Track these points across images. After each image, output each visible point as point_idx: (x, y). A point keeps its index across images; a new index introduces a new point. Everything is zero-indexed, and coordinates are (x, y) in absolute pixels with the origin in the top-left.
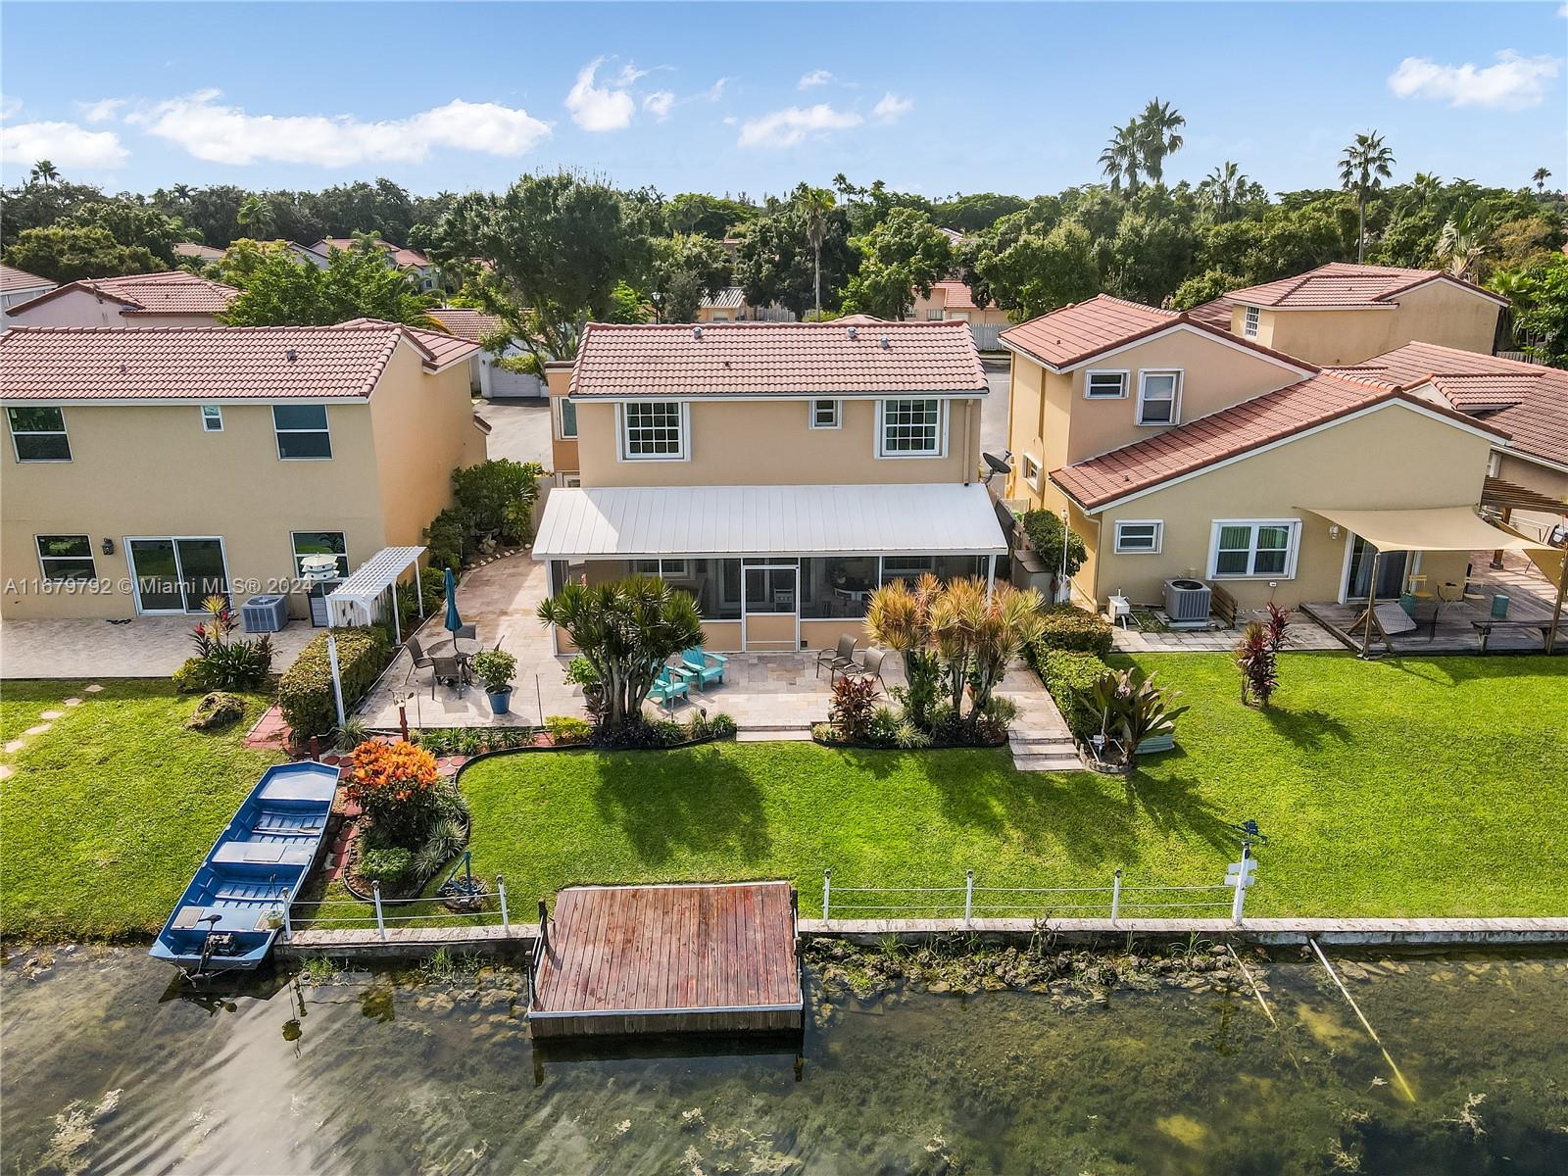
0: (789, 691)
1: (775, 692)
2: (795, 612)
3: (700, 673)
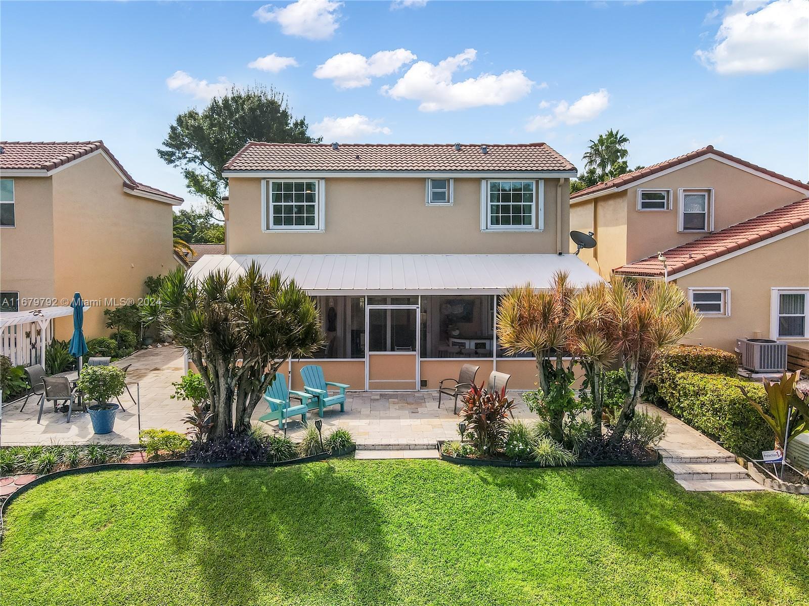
0: (410, 418)
1: (399, 418)
2: (415, 351)
3: (321, 397)
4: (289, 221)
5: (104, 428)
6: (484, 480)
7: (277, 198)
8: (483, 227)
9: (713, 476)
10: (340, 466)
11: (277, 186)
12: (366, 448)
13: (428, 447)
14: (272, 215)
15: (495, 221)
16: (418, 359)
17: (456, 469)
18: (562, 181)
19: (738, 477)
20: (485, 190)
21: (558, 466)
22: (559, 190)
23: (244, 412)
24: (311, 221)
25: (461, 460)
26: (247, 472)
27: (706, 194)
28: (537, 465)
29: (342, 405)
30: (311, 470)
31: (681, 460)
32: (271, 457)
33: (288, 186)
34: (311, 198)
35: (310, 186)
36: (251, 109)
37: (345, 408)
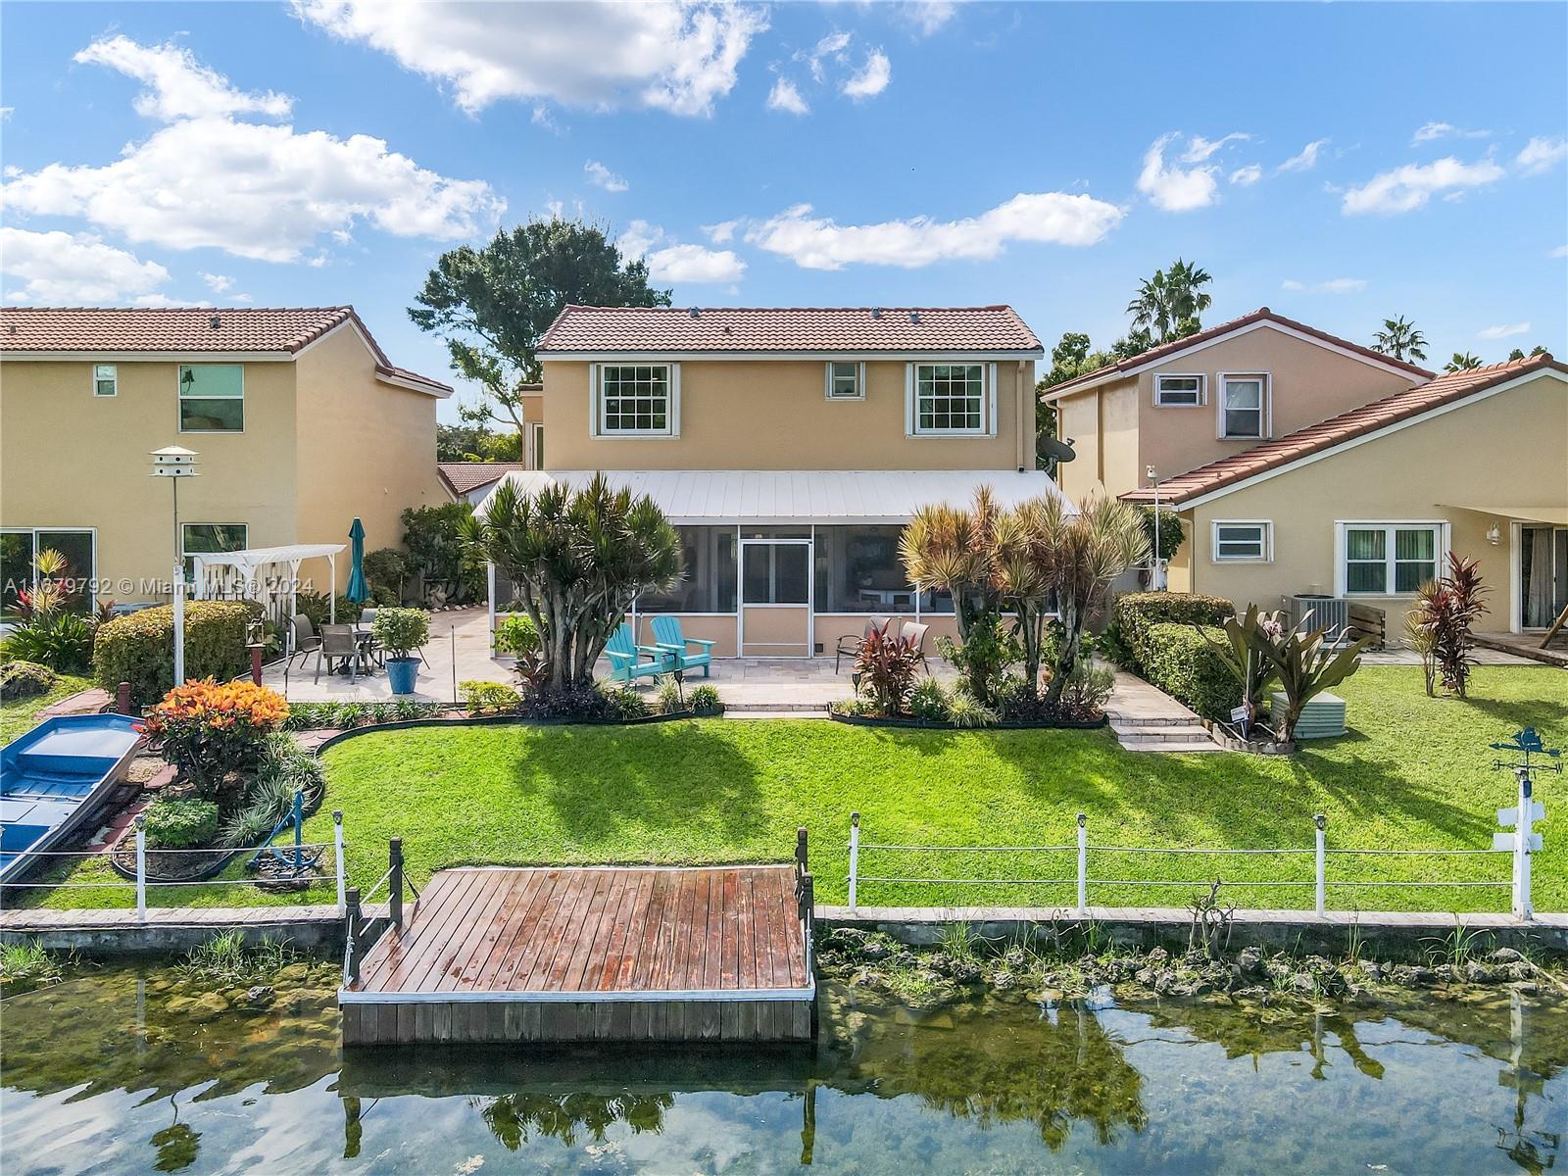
0: (797, 683)
1: (781, 682)
2: (807, 602)
3: (679, 655)
4: (628, 424)
5: (404, 684)
6: (881, 739)
7: (612, 390)
8: (909, 430)
9: (1166, 738)
10: (706, 725)
11: (613, 373)
12: (736, 708)
13: (816, 708)
14: (604, 414)
15: (927, 422)
16: (811, 614)
17: (849, 728)
18: (1022, 365)
19: (1197, 738)
20: (911, 380)
21: (976, 726)
22: (1019, 377)
23: (585, 662)
24: (660, 424)
25: (857, 718)
26: (591, 729)
27: (1260, 381)
28: (951, 726)
29: (706, 668)
30: (668, 728)
31: (1132, 722)
32: (620, 714)
33: (628, 373)
34: (660, 389)
35: (660, 373)
36: (561, 247)
37: (711, 674)
